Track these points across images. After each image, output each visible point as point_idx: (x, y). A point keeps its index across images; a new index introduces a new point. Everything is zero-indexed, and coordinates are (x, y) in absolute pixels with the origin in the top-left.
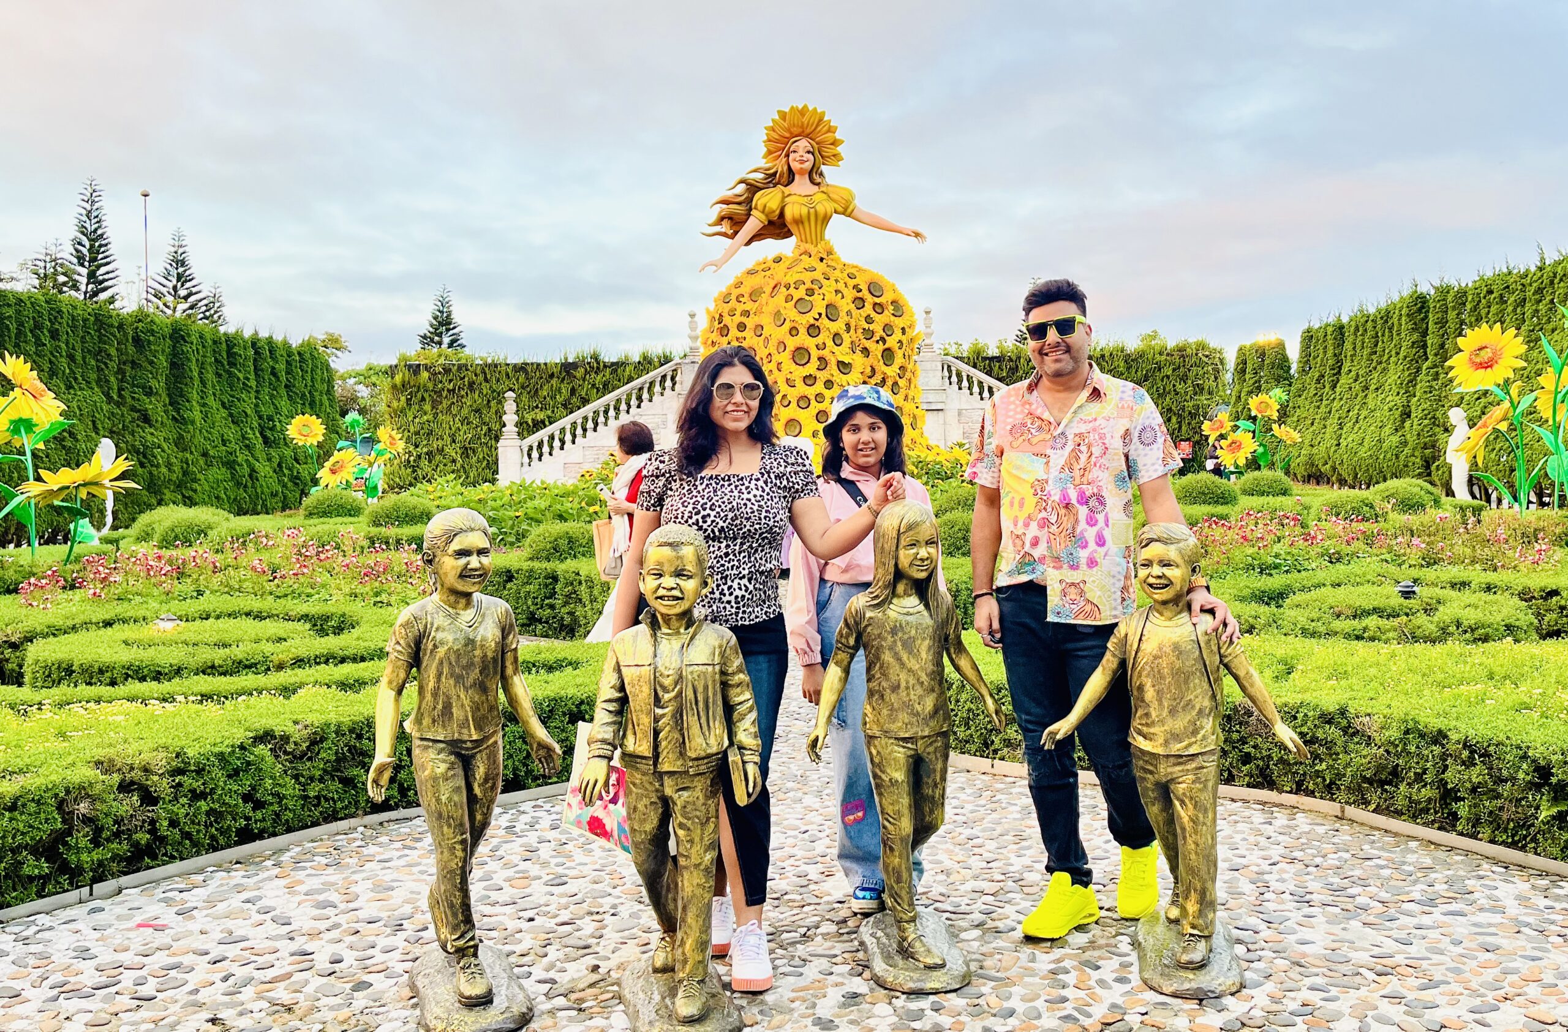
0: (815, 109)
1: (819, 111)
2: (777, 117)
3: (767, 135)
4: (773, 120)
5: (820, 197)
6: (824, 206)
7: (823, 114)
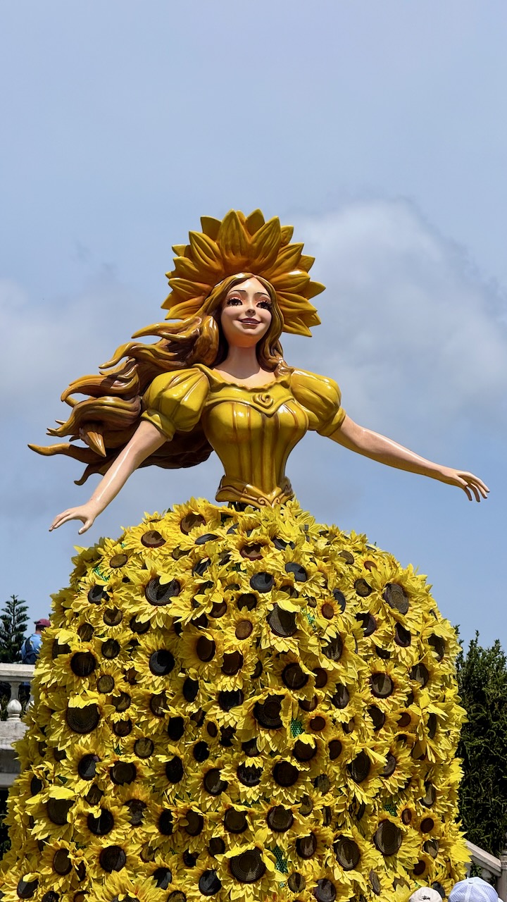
0: (276, 223)
1: (283, 226)
2: (198, 231)
3: (177, 262)
4: (191, 235)
5: (279, 393)
6: (290, 412)
7: (290, 231)
